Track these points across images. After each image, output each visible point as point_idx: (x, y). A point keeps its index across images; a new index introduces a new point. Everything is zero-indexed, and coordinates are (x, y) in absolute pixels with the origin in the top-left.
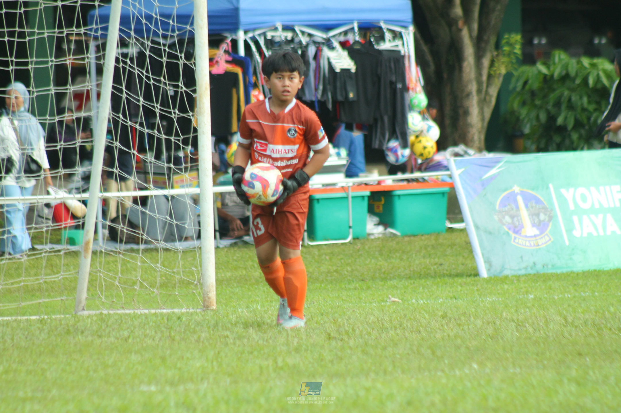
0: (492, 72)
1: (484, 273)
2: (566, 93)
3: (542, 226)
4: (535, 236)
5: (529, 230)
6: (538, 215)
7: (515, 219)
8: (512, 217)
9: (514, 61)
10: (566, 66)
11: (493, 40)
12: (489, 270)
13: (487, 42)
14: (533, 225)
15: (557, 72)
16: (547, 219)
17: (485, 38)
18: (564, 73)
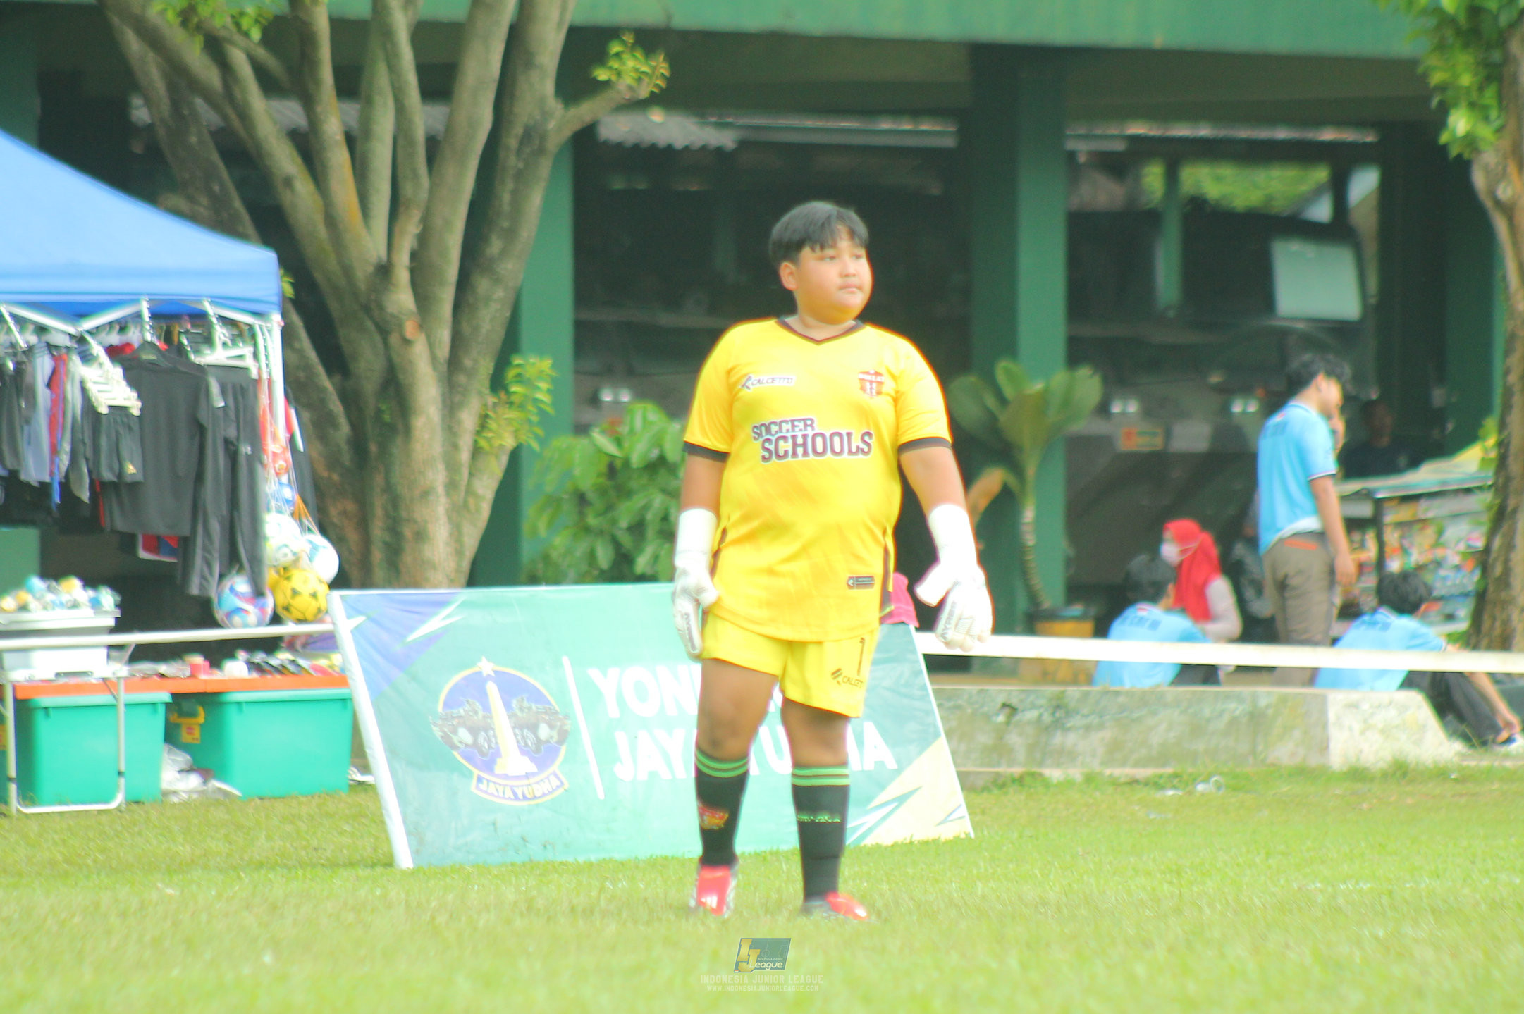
0: (483, 443)
1: (405, 859)
2: (658, 500)
3: (542, 754)
4: (527, 776)
5: (513, 761)
6: (534, 728)
7: (482, 735)
8: (474, 731)
9: (535, 419)
10: (658, 442)
11: (486, 367)
12: (416, 853)
13: (471, 374)
14: (524, 751)
15: (638, 453)
16: (556, 738)
17: (467, 362)
18: (655, 454)
